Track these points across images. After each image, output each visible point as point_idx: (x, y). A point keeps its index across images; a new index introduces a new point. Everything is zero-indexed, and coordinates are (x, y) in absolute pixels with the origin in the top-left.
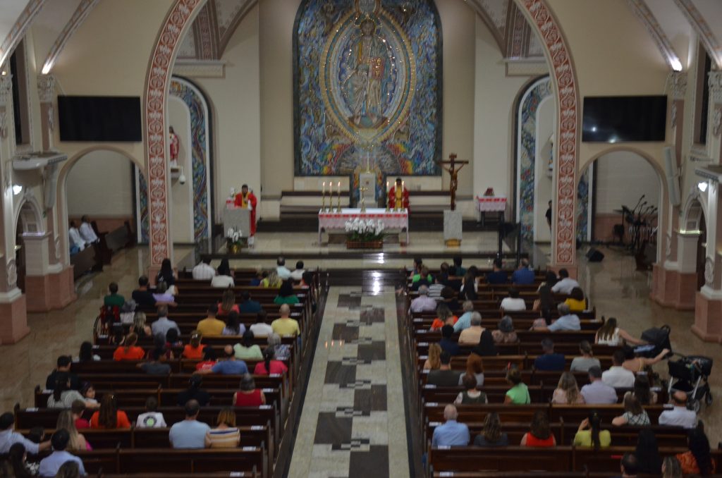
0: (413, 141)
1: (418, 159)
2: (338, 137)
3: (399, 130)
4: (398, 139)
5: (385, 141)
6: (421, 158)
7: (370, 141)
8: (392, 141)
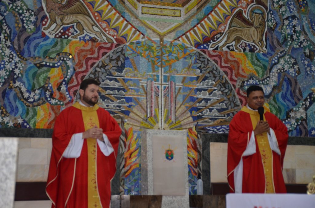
0: (273, 48)
1: (284, 97)
2: (81, 18)
3: (239, 15)
4: (238, 39)
5: (206, 40)
6: (293, 94)
7: (168, 39)
8: (222, 42)
